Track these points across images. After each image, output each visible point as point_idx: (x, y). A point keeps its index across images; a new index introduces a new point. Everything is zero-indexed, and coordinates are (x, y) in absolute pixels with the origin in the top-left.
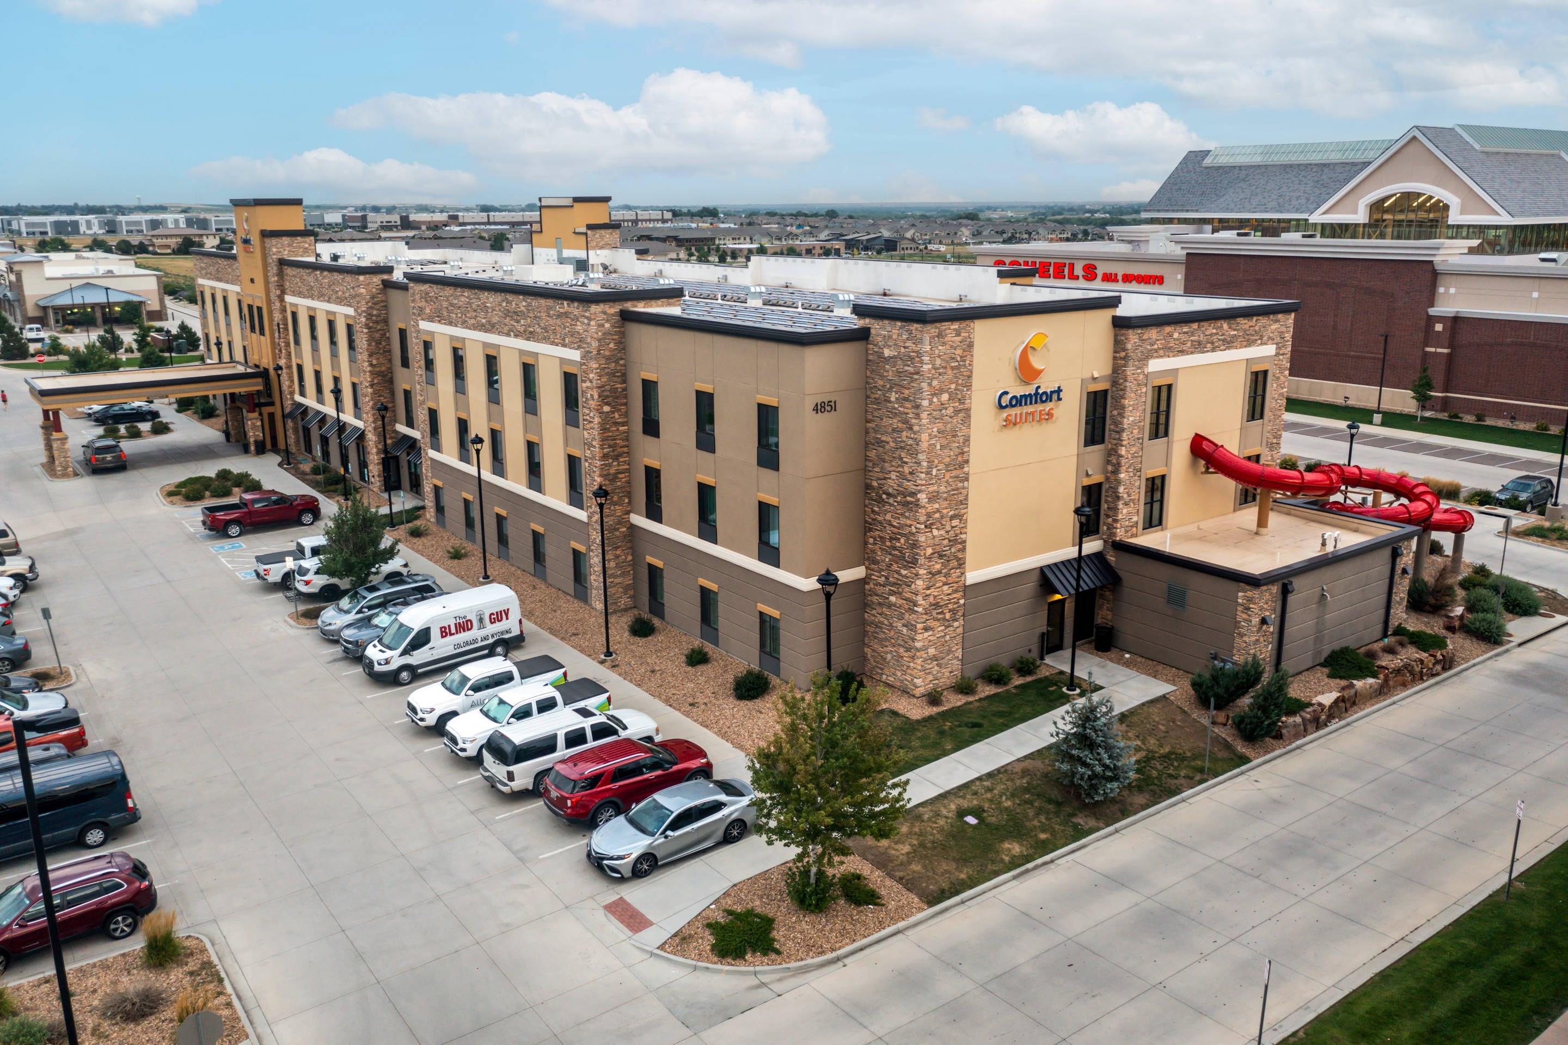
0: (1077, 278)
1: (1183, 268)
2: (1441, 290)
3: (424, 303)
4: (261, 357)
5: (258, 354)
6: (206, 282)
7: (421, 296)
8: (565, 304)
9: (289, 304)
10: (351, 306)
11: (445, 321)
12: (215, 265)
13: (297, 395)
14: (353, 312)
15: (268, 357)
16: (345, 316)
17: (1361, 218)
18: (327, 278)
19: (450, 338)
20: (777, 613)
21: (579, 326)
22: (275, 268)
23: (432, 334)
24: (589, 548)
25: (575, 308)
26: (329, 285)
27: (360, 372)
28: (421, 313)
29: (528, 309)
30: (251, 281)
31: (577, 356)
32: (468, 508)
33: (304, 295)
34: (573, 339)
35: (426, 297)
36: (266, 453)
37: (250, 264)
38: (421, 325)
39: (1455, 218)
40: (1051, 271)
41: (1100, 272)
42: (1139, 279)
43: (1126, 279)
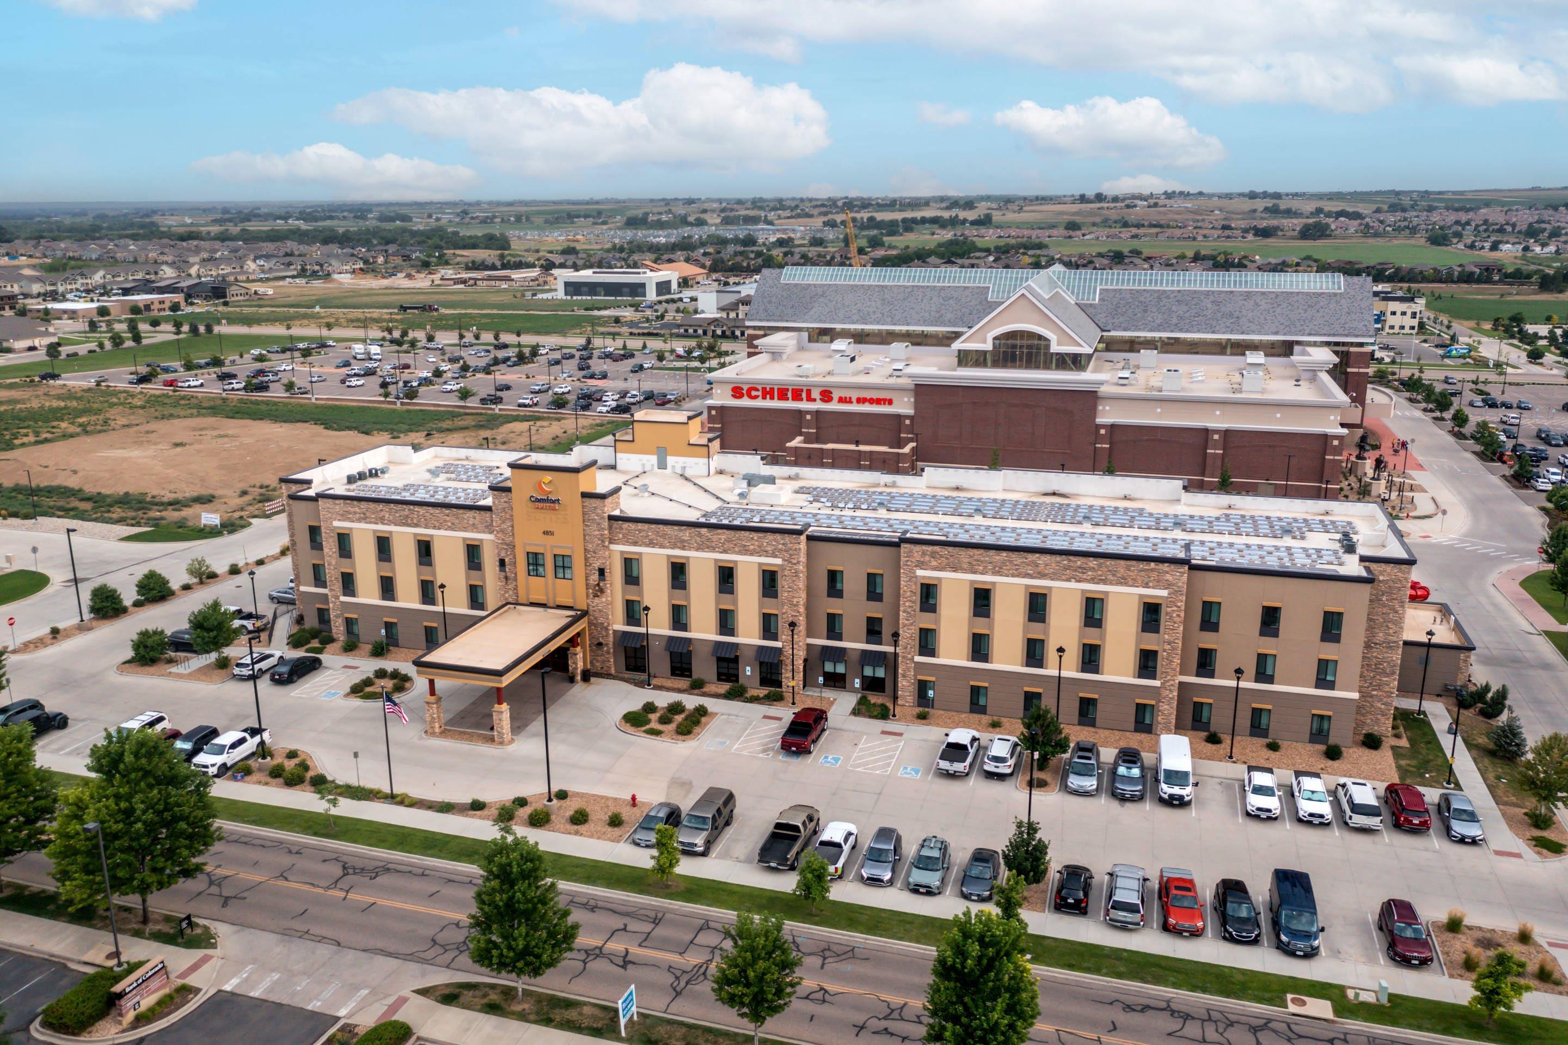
0: (814, 400)
1: (912, 393)
2: (1100, 408)
3: (927, 558)
4: (555, 597)
5: (547, 594)
6: (363, 525)
7: (924, 554)
8: (1153, 564)
9: (622, 552)
10: (776, 556)
11: (965, 571)
12: (397, 511)
13: (619, 625)
14: (778, 561)
15: (574, 597)
16: (760, 564)
17: (988, 346)
18: (724, 535)
19: (972, 582)
20: (1330, 713)
21: (1168, 577)
22: (606, 524)
23: (939, 579)
24: (1160, 701)
25: (1165, 567)
26: (729, 540)
27: (783, 604)
28: (921, 565)
29: (1100, 566)
30: (545, 533)
31: (1164, 593)
32: (976, 691)
33: (662, 546)
34: (1158, 584)
35: (933, 555)
36: (593, 679)
37: (546, 519)
38: (920, 573)
39: (1055, 348)
40: (790, 395)
41: (836, 396)
42: (871, 401)
43: (860, 401)
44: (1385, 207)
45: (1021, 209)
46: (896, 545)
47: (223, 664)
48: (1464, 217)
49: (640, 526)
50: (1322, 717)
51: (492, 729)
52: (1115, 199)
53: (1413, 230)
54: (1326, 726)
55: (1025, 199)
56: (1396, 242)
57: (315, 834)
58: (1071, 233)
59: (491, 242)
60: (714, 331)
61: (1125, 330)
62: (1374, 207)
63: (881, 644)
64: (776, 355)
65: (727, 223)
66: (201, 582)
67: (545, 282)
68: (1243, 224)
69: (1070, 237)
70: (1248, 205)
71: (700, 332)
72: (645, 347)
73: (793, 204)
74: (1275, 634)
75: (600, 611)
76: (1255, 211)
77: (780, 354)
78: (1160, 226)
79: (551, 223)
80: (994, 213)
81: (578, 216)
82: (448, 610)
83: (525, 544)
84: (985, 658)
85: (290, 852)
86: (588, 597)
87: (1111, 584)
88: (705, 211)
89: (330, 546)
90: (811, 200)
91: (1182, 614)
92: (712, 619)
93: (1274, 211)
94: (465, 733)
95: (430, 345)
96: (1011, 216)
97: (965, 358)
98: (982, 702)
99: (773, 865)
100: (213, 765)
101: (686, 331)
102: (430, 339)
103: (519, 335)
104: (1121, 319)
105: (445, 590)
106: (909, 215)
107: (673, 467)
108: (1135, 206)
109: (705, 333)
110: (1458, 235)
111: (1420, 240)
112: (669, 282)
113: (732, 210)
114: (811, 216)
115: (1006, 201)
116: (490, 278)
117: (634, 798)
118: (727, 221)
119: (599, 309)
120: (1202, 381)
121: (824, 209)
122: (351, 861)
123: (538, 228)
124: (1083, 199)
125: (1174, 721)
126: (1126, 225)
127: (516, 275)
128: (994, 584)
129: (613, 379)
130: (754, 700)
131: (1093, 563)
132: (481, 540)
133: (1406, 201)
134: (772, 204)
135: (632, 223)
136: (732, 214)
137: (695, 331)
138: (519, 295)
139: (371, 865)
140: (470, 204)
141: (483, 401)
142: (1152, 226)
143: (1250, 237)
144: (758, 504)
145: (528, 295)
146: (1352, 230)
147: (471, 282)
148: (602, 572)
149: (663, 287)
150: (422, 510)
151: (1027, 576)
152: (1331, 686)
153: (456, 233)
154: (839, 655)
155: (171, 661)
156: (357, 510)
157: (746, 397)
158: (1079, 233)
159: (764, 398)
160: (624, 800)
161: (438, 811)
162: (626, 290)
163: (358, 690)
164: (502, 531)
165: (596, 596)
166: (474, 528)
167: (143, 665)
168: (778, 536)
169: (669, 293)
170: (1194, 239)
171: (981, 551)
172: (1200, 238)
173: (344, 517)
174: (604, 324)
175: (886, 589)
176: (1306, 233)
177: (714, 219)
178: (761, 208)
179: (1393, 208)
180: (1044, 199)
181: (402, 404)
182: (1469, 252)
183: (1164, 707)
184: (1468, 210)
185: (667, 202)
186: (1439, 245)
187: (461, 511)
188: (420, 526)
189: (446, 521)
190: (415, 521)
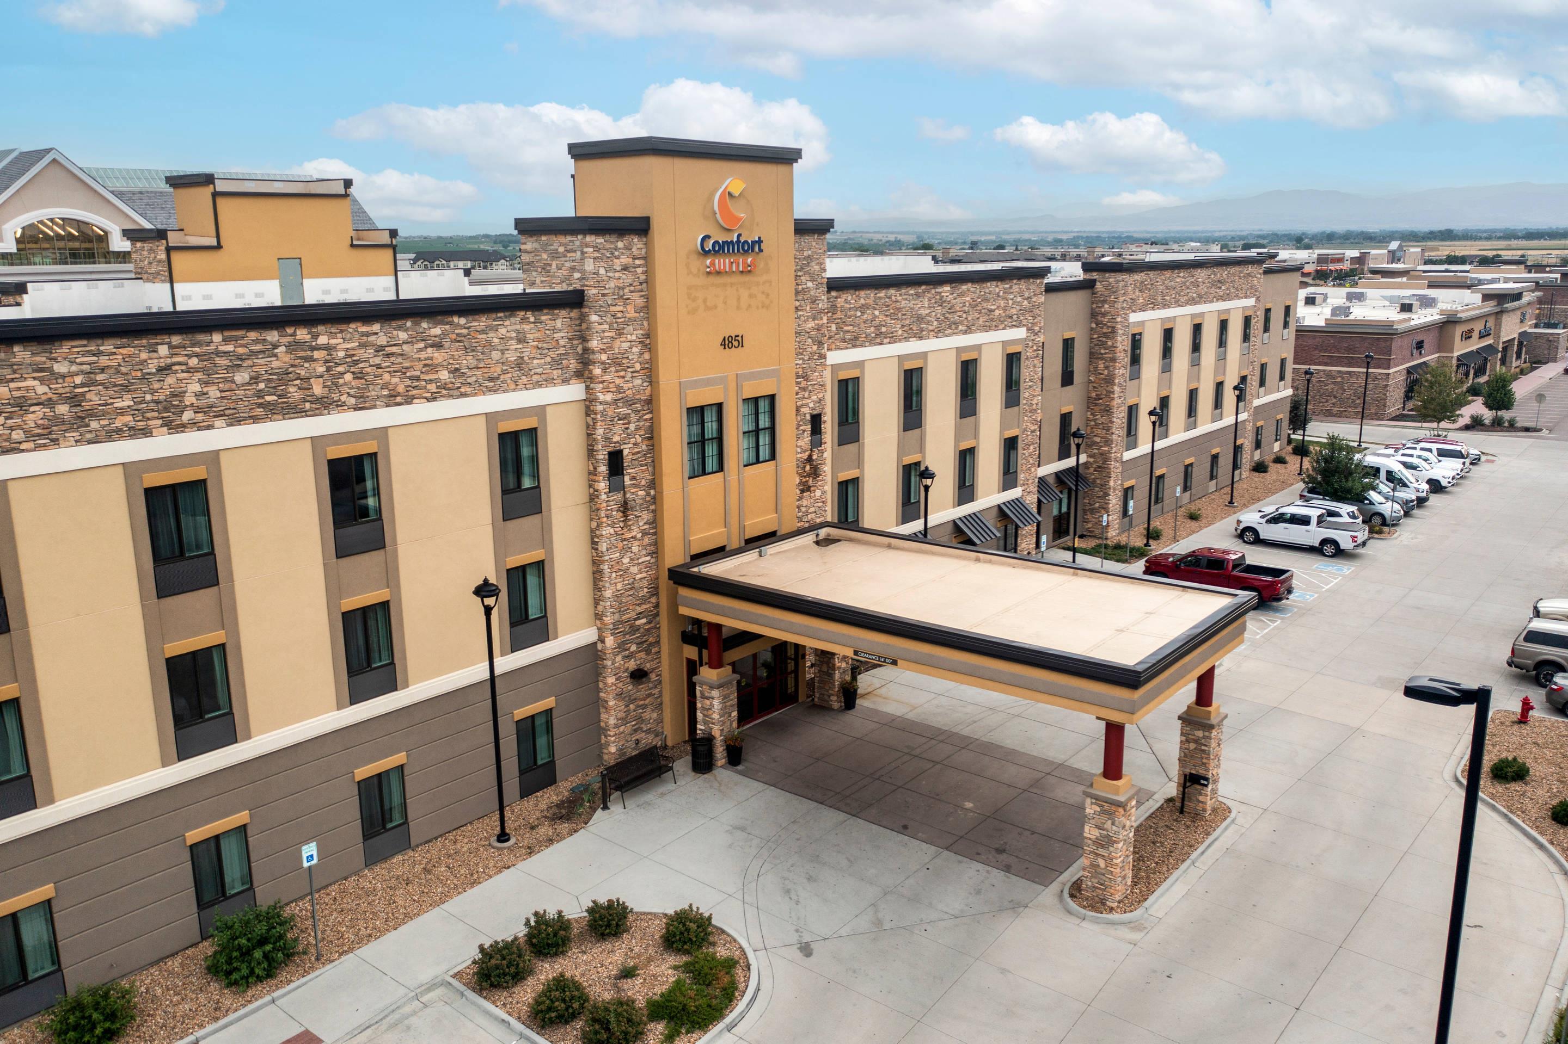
3: (1137, 293)
5: (726, 518)
7: (1135, 286)
8: (1249, 267)
10: (1020, 325)
11: (1159, 306)
12: (238, 363)
14: (1023, 333)
15: (777, 505)
16: (1004, 344)
19: (1163, 321)
21: (1255, 281)
22: (824, 299)
23: (1144, 323)
24: (1245, 438)
25: (1255, 269)
27: (1023, 417)
28: (1133, 305)
29: (1228, 276)
30: (726, 343)
31: (1253, 302)
32: (1158, 484)
33: (892, 338)
34: (1251, 291)
35: (1141, 287)
37: (730, 300)
38: (1132, 318)
83: (682, 390)
86: (797, 494)
87: (1232, 298)
91: (1259, 325)
128: (1175, 319)
131: (1225, 273)
132: (541, 411)
148: (816, 424)
150: (343, 342)
164: (616, 363)
166: (521, 373)
168: (1023, 285)
187: (482, 322)
188: (340, 405)
189: (432, 367)
190: (318, 389)
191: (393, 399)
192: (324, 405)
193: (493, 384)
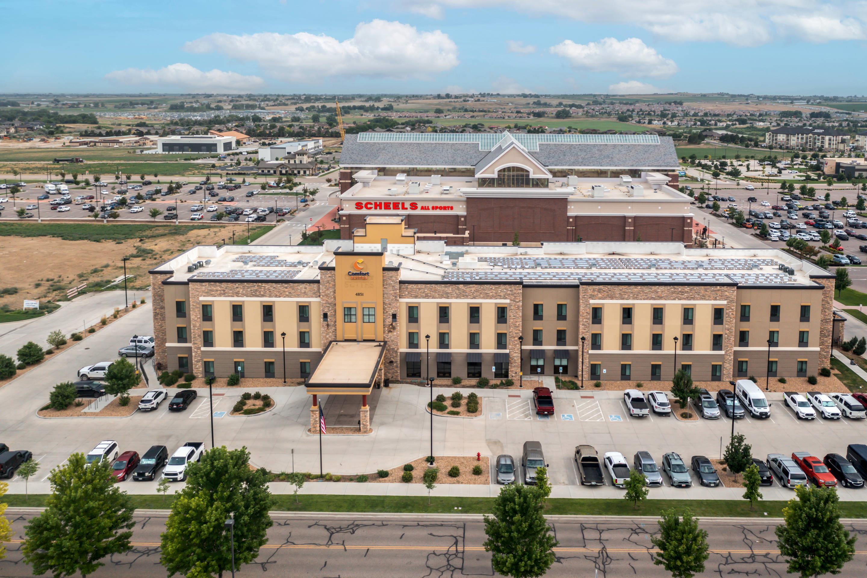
0: (407, 209)
1: (465, 203)
2: (569, 207)
3: (596, 293)
4: (362, 334)
5: (357, 334)
6: (222, 298)
7: (594, 290)
8: (718, 287)
9: (407, 303)
10: (506, 298)
11: (617, 298)
12: (248, 288)
13: (404, 349)
14: (508, 301)
15: (375, 334)
16: (496, 304)
17: (495, 176)
18: (474, 287)
19: (621, 304)
20: (806, 360)
21: (727, 293)
22: (397, 286)
23: (603, 304)
24: (724, 362)
25: (725, 288)
26: (477, 291)
27: (510, 327)
28: (592, 297)
29: (691, 290)
30: (358, 294)
31: (725, 302)
32: (624, 367)
33: (434, 297)
34: (722, 298)
35: (599, 291)
36: (390, 385)
37: (359, 285)
38: (592, 301)
39: (532, 176)
40: (391, 206)
41: (419, 206)
42: (441, 208)
43: (433, 208)
44: (591, 102)
45: (407, 102)
46: (577, 287)
47: (125, 402)
48: (631, 108)
49: (419, 286)
50: (802, 362)
51: (359, 423)
52: (456, 97)
53: (609, 114)
54: (804, 367)
55: (407, 96)
56: (602, 120)
57: (289, 510)
58: (438, 115)
59: (85, 119)
60: (281, 172)
61: (556, 165)
62: (586, 102)
63: (565, 345)
64: (366, 184)
65: (236, 109)
66: (58, 348)
67: (144, 144)
68: (527, 110)
69: (438, 117)
70: (524, 101)
71: (272, 172)
72: (244, 181)
73: (275, 98)
74: (778, 320)
75: (392, 341)
76: (529, 104)
77: (368, 183)
78: (485, 111)
79: (119, 108)
80: (393, 104)
81: (137, 104)
82: (286, 349)
83: (343, 303)
84: (629, 348)
85: (280, 524)
86: (384, 333)
87: (697, 299)
88: (220, 101)
89: (195, 315)
90: (283, 96)
91: (734, 313)
92: (465, 339)
93: (538, 104)
94: (336, 429)
95: (97, 184)
96: (402, 106)
97: (483, 182)
98: (628, 373)
99: (593, 483)
100: (180, 473)
101: (263, 171)
102: (97, 180)
103: (156, 176)
104: (553, 160)
105: (286, 337)
106: (346, 104)
107: (392, 250)
108: (468, 101)
109: (275, 172)
110: (631, 116)
111: (614, 119)
112: (230, 143)
113: (237, 101)
114: (287, 105)
115: (398, 98)
116: (105, 141)
117: (479, 455)
118: (235, 107)
119: (194, 159)
120: (609, 192)
121: (293, 101)
122: (329, 524)
123: (110, 110)
124: (439, 97)
125: (732, 373)
126: (466, 110)
127: (122, 139)
128: (634, 304)
129: (238, 201)
130: (495, 387)
131: (687, 289)
132: (310, 302)
133: (601, 100)
134: (261, 98)
135: (174, 108)
136: (238, 103)
137: (269, 171)
138: (132, 151)
139: (344, 524)
140: (58, 96)
141: (166, 218)
142: (480, 111)
143: (532, 117)
144: (465, 269)
145: (138, 152)
146: (580, 114)
147: (92, 144)
148: (394, 316)
149: (227, 146)
150: (267, 286)
151: (654, 299)
152: (806, 345)
153: (56, 114)
154: (541, 354)
155: (79, 405)
156: (219, 288)
157: (364, 208)
158: (443, 115)
159: (376, 208)
160: (473, 458)
161: (359, 482)
162: (203, 148)
163: (238, 409)
164: (327, 295)
165: (390, 331)
166: (305, 294)
167: (59, 410)
168: (507, 286)
169: (231, 149)
170: (504, 118)
171: (627, 287)
172: (506, 118)
173: (209, 294)
174: (203, 168)
175: (569, 313)
176: (559, 115)
177: (227, 106)
178: (255, 100)
179: (596, 103)
180: (417, 96)
181: (108, 221)
182: (638, 125)
183: (727, 365)
184: (631, 104)
185: (194, 96)
186: (623, 121)
187: (296, 284)
188: (266, 296)
189: (284, 292)
190: (262, 293)
191: (276, 296)
192: (263, 296)
193: (298, 296)
